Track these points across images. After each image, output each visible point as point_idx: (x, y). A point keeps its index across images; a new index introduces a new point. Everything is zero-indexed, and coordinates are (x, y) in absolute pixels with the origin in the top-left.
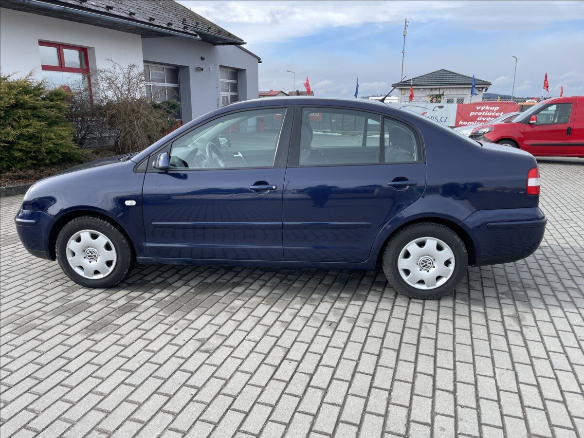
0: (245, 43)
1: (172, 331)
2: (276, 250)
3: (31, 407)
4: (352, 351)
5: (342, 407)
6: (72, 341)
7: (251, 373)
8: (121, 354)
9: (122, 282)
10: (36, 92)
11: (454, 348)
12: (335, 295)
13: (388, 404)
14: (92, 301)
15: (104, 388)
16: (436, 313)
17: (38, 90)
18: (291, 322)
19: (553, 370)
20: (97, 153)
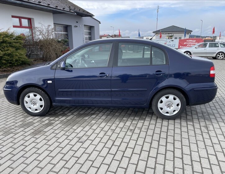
0: (94, 16)
1: (67, 134)
2: (108, 100)
3: (11, 166)
4: (140, 142)
5: (137, 165)
6: (27, 139)
7: (99, 151)
8: (47, 144)
9: (47, 113)
10: (11, 37)
11: (181, 140)
12: (132, 118)
13: (156, 164)
14: (35, 122)
15: (40, 158)
16: (174, 125)
17: (12, 36)
18: (115, 129)
19: (222, 148)
20: (35, 61)
